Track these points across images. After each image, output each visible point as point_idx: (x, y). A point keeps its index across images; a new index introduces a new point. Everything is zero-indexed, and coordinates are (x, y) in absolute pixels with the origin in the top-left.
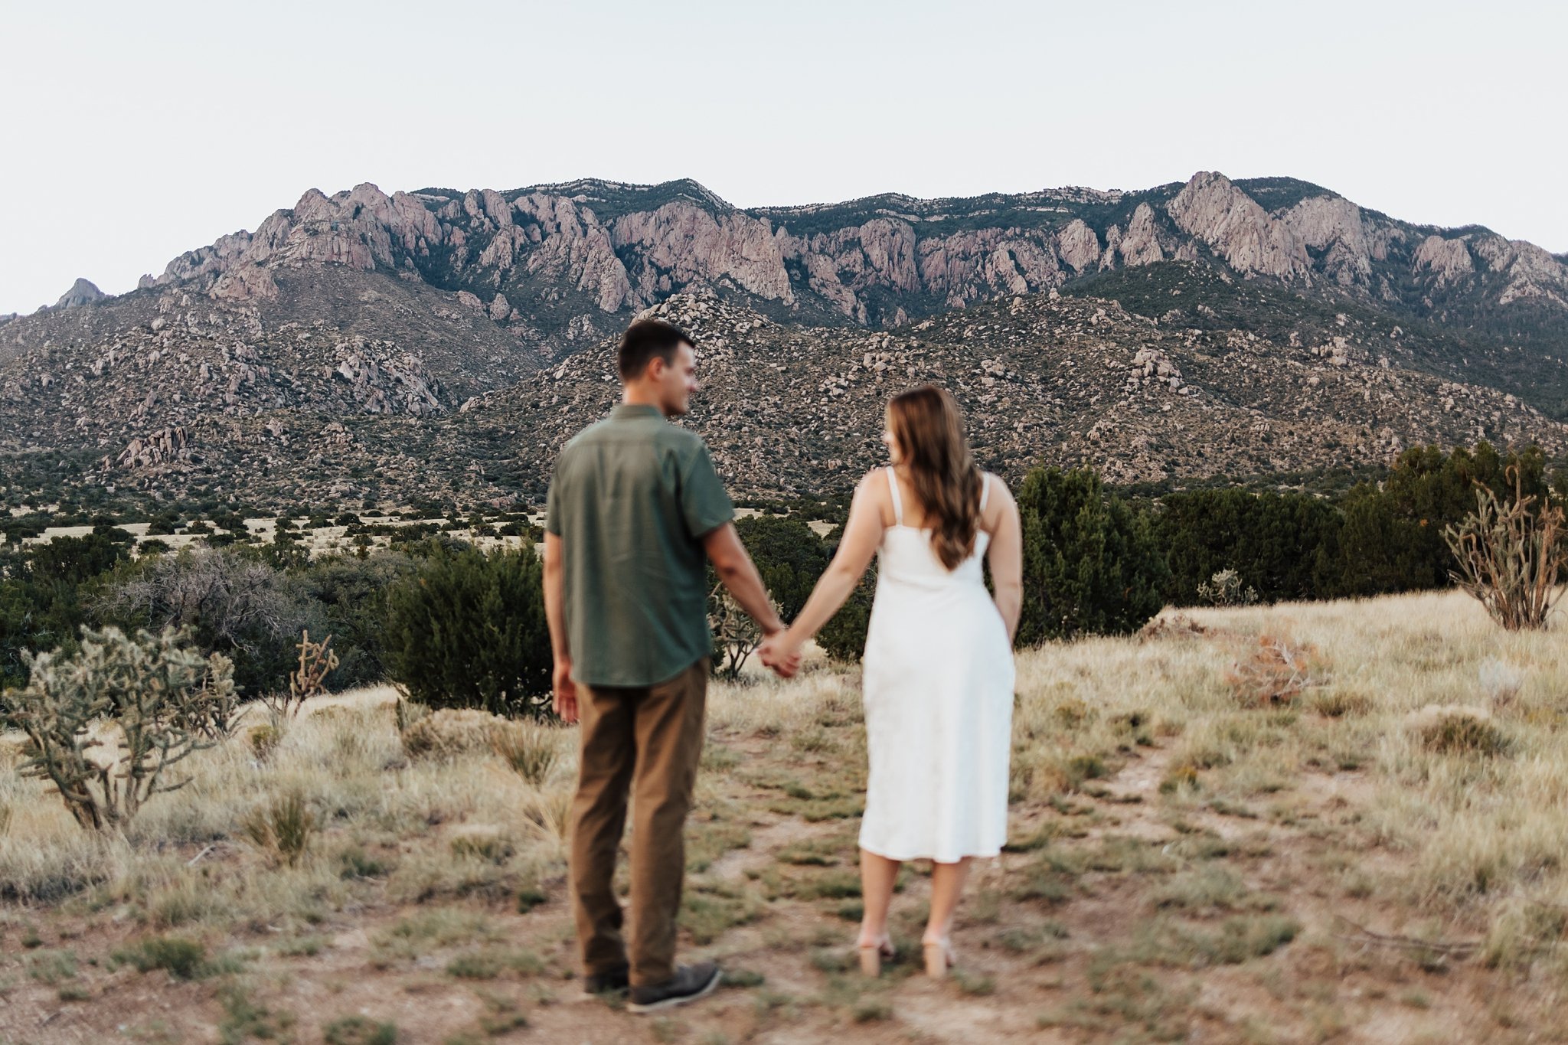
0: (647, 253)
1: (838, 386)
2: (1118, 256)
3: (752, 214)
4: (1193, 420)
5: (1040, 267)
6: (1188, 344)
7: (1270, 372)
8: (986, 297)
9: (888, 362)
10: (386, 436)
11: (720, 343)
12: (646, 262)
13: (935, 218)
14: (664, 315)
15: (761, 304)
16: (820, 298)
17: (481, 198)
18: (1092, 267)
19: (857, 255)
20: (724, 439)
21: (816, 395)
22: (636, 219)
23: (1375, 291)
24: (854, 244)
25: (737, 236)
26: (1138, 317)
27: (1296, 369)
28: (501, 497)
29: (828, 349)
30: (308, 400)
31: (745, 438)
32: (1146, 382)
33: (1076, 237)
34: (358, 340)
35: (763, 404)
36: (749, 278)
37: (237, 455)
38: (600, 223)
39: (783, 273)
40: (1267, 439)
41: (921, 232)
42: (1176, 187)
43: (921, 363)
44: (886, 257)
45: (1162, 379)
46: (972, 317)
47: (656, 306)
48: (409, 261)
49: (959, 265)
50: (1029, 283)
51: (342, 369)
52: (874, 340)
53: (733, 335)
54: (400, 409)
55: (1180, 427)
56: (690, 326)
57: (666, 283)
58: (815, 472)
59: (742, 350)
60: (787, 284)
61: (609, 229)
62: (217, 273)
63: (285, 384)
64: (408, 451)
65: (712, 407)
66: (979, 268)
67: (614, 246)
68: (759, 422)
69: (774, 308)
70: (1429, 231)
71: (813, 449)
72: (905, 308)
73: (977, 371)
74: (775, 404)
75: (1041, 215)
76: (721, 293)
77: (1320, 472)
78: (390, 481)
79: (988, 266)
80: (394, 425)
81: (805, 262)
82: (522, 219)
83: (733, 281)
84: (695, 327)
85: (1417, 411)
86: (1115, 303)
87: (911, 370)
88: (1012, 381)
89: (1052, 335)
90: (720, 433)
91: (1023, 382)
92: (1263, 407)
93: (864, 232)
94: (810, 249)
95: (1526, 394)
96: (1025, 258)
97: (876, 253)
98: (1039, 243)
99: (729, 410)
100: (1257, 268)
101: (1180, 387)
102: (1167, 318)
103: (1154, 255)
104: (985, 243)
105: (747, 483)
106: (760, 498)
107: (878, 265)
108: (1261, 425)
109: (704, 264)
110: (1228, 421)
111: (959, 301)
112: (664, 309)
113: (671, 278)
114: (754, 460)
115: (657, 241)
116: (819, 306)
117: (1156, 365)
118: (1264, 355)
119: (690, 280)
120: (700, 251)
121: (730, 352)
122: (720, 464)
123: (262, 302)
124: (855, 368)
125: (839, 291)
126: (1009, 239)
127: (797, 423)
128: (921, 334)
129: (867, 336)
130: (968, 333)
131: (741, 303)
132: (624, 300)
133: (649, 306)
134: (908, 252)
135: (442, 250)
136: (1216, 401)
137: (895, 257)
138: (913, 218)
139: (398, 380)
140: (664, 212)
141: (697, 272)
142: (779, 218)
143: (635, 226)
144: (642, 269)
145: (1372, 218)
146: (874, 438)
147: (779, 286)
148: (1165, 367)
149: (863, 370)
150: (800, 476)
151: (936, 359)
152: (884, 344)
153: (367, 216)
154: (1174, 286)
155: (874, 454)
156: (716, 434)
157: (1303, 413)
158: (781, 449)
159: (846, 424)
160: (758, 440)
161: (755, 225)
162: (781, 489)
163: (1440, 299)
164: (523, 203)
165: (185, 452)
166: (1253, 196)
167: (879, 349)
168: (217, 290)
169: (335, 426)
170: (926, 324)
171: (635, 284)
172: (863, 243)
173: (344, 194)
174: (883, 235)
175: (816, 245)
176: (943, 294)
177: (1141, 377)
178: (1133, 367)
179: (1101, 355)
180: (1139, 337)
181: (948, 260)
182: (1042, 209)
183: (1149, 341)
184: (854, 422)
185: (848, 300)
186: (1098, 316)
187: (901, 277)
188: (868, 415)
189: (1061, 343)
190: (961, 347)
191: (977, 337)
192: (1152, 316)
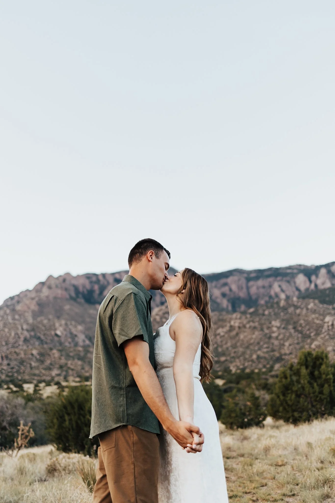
1: (223, 332)
2: (316, 286)
5: (290, 290)
8: (271, 301)
9: (240, 323)
10: (71, 354)
13: (252, 275)
17: (104, 275)
18: (307, 290)
19: (227, 288)
24: (225, 284)
26: (325, 305)
29: (219, 319)
30: (46, 343)
32: (330, 327)
33: (301, 280)
34: (63, 322)
37: (22, 362)
41: (248, 279)
42: (334, 263)
43: (251, 323)
44: (237, 288)
46: (268, 308)
48: (80, 296)
49: (262, 291)
50: (286, 295)
51: (59, 333)
52: (234, 316)
54: (76, 345)
58: (216, 362)
62: (18, 302)
63: (39, 338)
64: (79, 359)
66: (268, 291)
72: (245, 304)
73: (270, 325)
75: (289, 273)
78: (73, 370)
79: (272, 290)
80: (75, 350)
86: (317, 301)
87: (248, 326)
88: (284, 328)
89: (295, 313)
91: (287, 329)
93: (230, 280)
96: (284, 287)
97: (234, 287)
98: (288, 282)
103: (328, 285)
104: (270, 282)
107: (234, 290)
111: (262, 302)
116: (215, 305)
117: (333, 322)
123: (33, 312)
124: (228, 325)
125: (221, 300)
126: (278, 281)
128: (251, 314)
129: (232, 314)
130: (266, 312)
134: (244, 286)
135: (91, 292)
137: (240, 288)
138: (245, 275)
139: (76, 336)
146: (236, 350)
149: (231, 326)
151: (256, 322)
152: (238, 317)
153: (67, 282)
155: (237, 355)
159: (226, 344)
164: (117, 276)
165: (5, 362)
167: (236, 319)
168: (19, 307)
169: (55, 351)
170: (252, 310)
172: (229, 283)
173: (60, 276)
174: (235, 281)
175: (214, 285)
176: (257, 300)
177: (328, 326)
178: (325, 323)
179: (313, 319)
180: (325, 313)
181: (258, 288)
182: (289, 271)
183: (329, 314)
184: (229, 344)
185: (225, 303)
186: (311, 306)
187: (242, 294)
188: (234, 342)
189: (299, 315)
190: (264, 317)
191: (270, 314)
192: (330, 305)
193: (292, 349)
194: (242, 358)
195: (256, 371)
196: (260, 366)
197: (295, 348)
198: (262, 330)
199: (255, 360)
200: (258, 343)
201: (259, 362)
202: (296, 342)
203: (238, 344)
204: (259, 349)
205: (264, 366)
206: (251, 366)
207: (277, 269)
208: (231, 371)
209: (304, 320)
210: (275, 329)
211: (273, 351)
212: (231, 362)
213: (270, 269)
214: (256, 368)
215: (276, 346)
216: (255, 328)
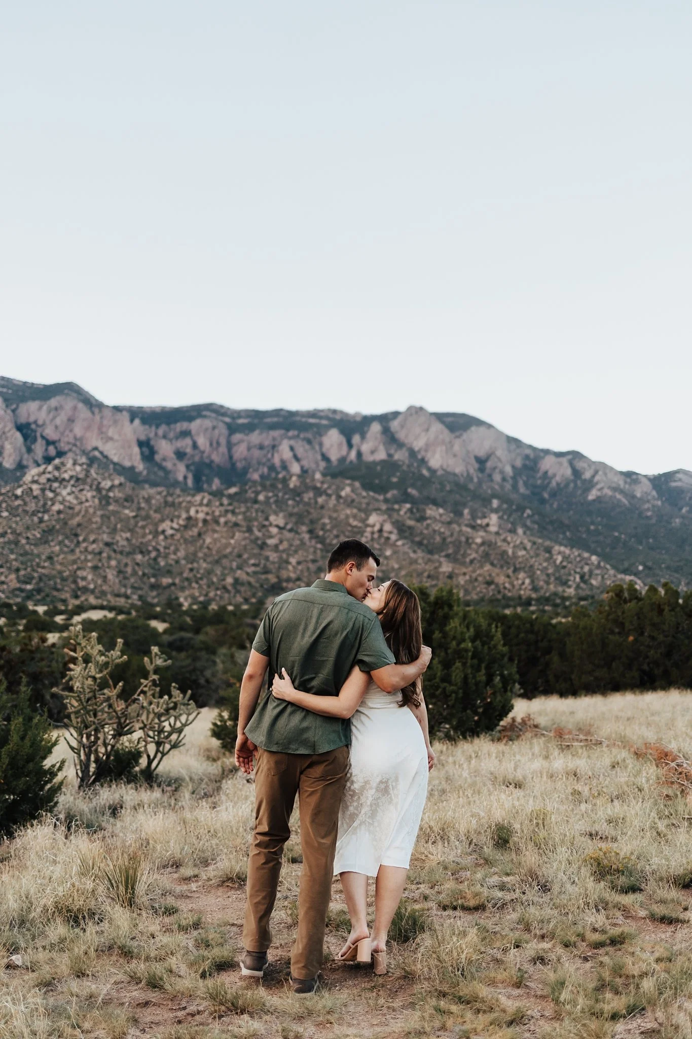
0: (39, 430)
1: (172, 528)
2: (359, 454)
3: (117, 409)
4: (404, 563)
5: (310, 459)
6: (402, 513)
7: (452, 535)
8: (273, 475)
9: (207, 514)
11: (89, 495)
12: (38, 435)
13: (241, 421)
14: (49, 473)
15: (120, 469)
16: (161, 467)
18: (342, 460)
19: (188, 441)
20: (89, 561)
21: (156, 534)
22: (33, 406)
23: (515, 487)
24: (186, 434)
25: (105, 422)
26: (371, 494)
27: (468, 532)
29: (166, 502)
31: (104, 561)
32: (376, 536)
33: (333, 441)
35: (118, 538)
36: (113, 452)
38: (7, 406)
39: (136, 450)
40: (450, 576)
41: (232, 429)
42: (396, 414)
43: (230, 516)
44: (208, 444)
45: (385, 535)
46: (264, 488)
47: (43, 467)
49: (257, 453)
50: (302, 467)
52: (198, 498)
53: (99, 489)
55: (396, 566)
56: (69, 481)
57: (52, 451)
58: (153, 587)
59: (105, 500)
60: (139, 457)
61: (14, 411)
65: (81, 538)
66: (270, 456)
67: (16, 423)
68: (115, 551)
69: (129, 473)
70: (547, 452)
71: (152, 571)
72: (220, 478)
73: (266, 523)
74: (127, 539)
75: (312, 425)
76: (92, 461)
77: (482, 599)
79: (276, 455)
81: (152, 443)
83: (101, 453)
84: (72, 482)
85: (539, 563)
86: (357, 484)
87: (222, 520)
88: (291, 530)
89: (316, 502)
90: (86, 556)
91: (297, 533)
92: (447, 556)
93: (195, 426)
94: (156, 434)
95: (604, 557)
96: (300, 451)
97: (202, 441)
98: (309, 442)
99: (94, 542)
100: (445, 467)
101: (397, 540)
102: (389, 495)
103: (381, 455)
104: (274, 439)
105: (104, 593)
106: (113, 603)
107: (202, 448)
108: (446, 568)
109: (81, 439)
110: (426, 564)
111: (256, 477)
112: (50, 468)
113: (56, 448)
114: (110, 577)
115: (48, 422)
116: (161, 474)
117: (382, 526)
118: (450, 523)
119: (70, 450)
120: (78, 430)
121: (97, 501)
122: (84, 579)
124: (184, 515)
125: (175, 465)
126: (290, 438)
127: (141, 552)
128: (230, 497)
129: (193, 495)
130: (261, 497)
131: (106, 467)
132: (21, 461)
133: (39, 465)
134: (223, 441)
136: (419, 551)
137: (215, 444)
138: (227, 420)
140: (53, 402)
141: (75, 445)
142: (135, 413)
143: (31, 410)
144: (35, 440)
145: (513, 441)
146: (195, 565)
147: (133, 458)
148: (388, 527)
149: (189, 518)
150: (141, 589)
151: (239, 513)
152: (205, 501)
154: (394, 475)
155: (195, 576)
156: (83, 557)
157: (472, 562)
158: (129, 570)
159: (175, 553)
160: (113, 563)
161: (118, 416)
162: (127, 597)
163: (553, 495)
166: (443, 423)
167: (201, 504)
170: (233, 490)
171: (29, 450)
172: (193, 432)
174: (206, 429)
175: (161, 432)
176: (245, 471)
177: (373, 533)
178: (368, 526)
179: (347, 517)
180: (371, 507)
181: (249, 449)
182: (312, 421)
183: (377, 510)
184: (181, 554)
185: (181, 471)
186: (346, 491)
187: (218, 458)
188: (192, 549)
189: (322, 507)
190: (256, 506)
191: (267, 500)
192: (379, 494)
193: (302, 571)
194: (204, 582)
195: (230, 608)
196: (239, 599)
197: (308, 569)
198: (249, 530)
199: (230, 588)
200: (240, 556)
201: (238, 591)
202: (311, 557)
203: (200, 555)
204: (240, 567)
205: (246, 600)
206: (221, 598)
207: (291, 414)
208: (181, 605)
209: (330, 518)
210: (274, 530)
211: (266, 571)
212: (183, 589)
213: (277, 412)
214: (230, 604)
215: (273, 563)
216: (236, 525)
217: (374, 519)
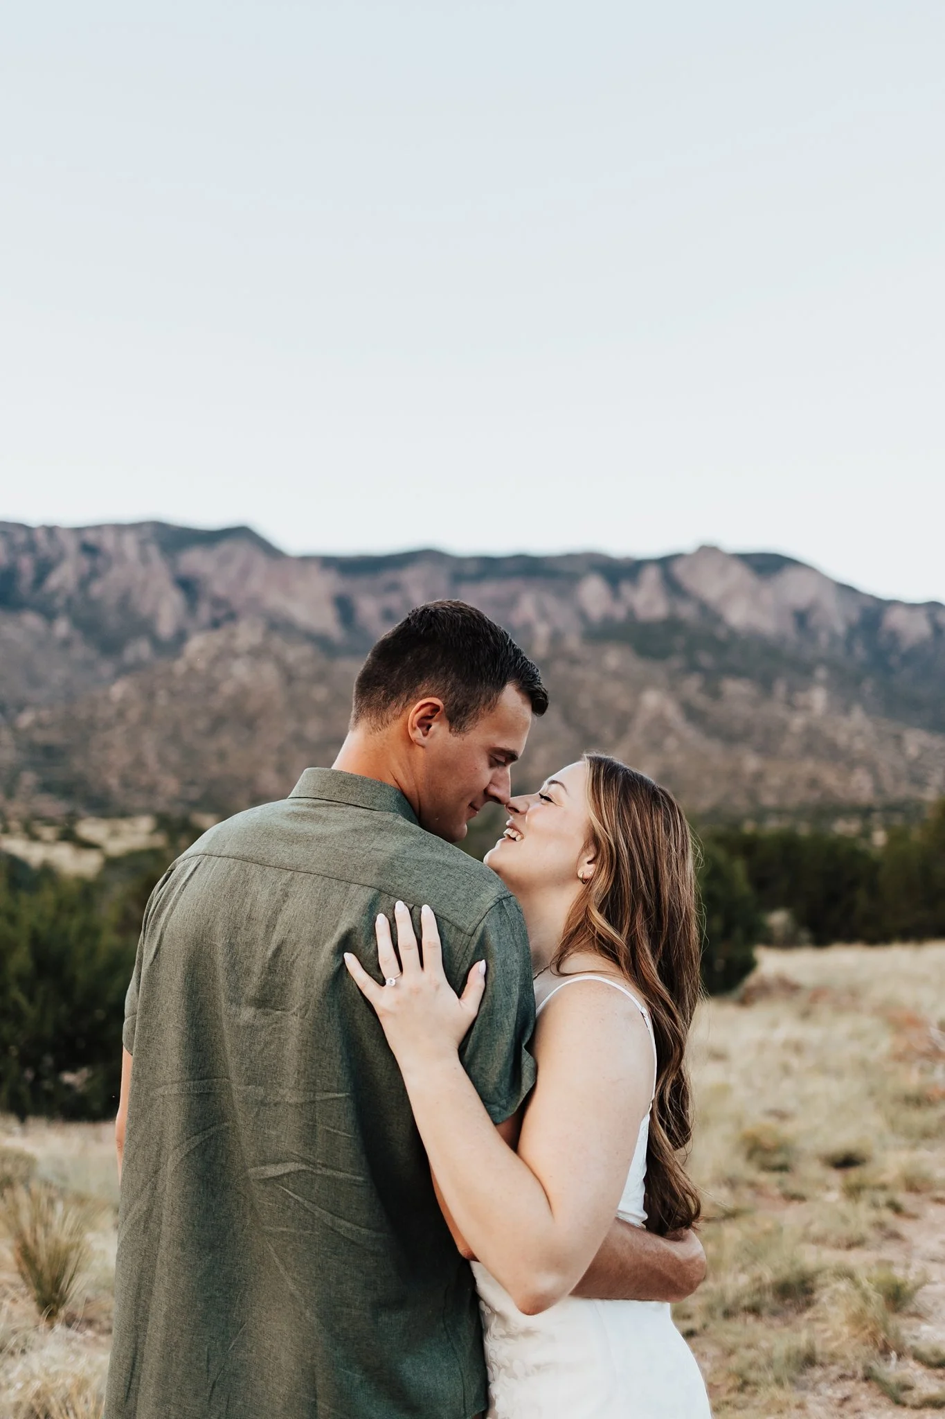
0: (205, 586)
2: (631, 612)
3: (304, 560)
5: (562, 616)
6: (691, 690)
7: (761, 719)
11: (270, 670)
12: (204, 593)
14: (219, 643)
18: (608, 620)
19: (397, 596)
22: (195, 554)
23: (849, 651)
24: (394, 587)
25: (290, 576)
26: (647, 663)
27: (782, 714)
28: (52, 806)
33: (593, 593)
36: (300, 613)
38: (164, 556)
39: (331, 610)
40: (758, 776)
41: (458, 578)
42: (679, 557)
50: (552, 628)
53: (282, 663)
56: (243, 653)
57: (220, 614)
60: (334, 620)
61: (172, 561)
67: (175, 576)
69: (322, 643)
70: (896, 604)
75: (565, 572)
76: (273, 625)
77: (804, 808)
81: (351, 599)
82: (90, 550)
84: (248, 654)
85: (886, 758)
86: (629, 651)
92: (754, 747)
93: (407, 576)
96: (549, 608)
98: (560, 594)
100: (749, 625)
101: (684, 730)
102: (672, 666)
103: (660, 611)
109: (258, 597)
110: (723, 759)
112: (220, 637)
113: (226, 610)
115: (217, 576)
117: (662, 708)
118: (755, 703)
119: (245, 611)
121: (279, 678)
126: (536, 591)
132: (180, 628)
133: (204, 631)
135: (9, 575)
136: (714, 741)
141: (250, 606)
143: (195, 561)
144: (199, 598)
145: (846, 591)
147: (325, 620)
148: (670, 710)
154: (677, 638)
161: (306, 568)
163: (905, 661)
164: (91, 537)
166: (749, 566)
171: (192, 613)
172: (405, 584)
174: (422, 580)
178: (640, 708)
179: (614, 696)
180: (644, 681)
182: (564, 567)
183: (654, 684)
186: (613, 661)
189: (579, 683)
192: (659, 663)
207: (536, 560)
209: (591, 698)
217: (652, 699)
